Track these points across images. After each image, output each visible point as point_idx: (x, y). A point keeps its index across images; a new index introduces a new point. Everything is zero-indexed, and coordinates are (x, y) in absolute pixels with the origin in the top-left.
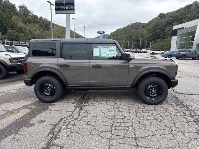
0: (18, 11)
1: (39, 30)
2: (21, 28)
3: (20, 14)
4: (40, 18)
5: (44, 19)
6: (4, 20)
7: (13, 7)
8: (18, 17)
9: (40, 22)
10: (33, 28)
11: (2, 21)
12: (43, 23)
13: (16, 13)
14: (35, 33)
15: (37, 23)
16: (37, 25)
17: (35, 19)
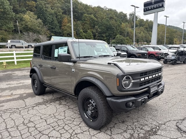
0: (128, 19)
1: (144, 32)
2: (128, 33)
3: (129, 21)
4: (146, 21)
5: (150, 21)
6: (115, 28)
7: (125, 16)
8: (127, 23)
9: (145, 25)
10: (138, 31)
11: (114, 29)
12: (149, 25)
13: (127, 21)
14: (140, 35)
15: (143, 26)
16: (142, 28)
17: (141, 23)
